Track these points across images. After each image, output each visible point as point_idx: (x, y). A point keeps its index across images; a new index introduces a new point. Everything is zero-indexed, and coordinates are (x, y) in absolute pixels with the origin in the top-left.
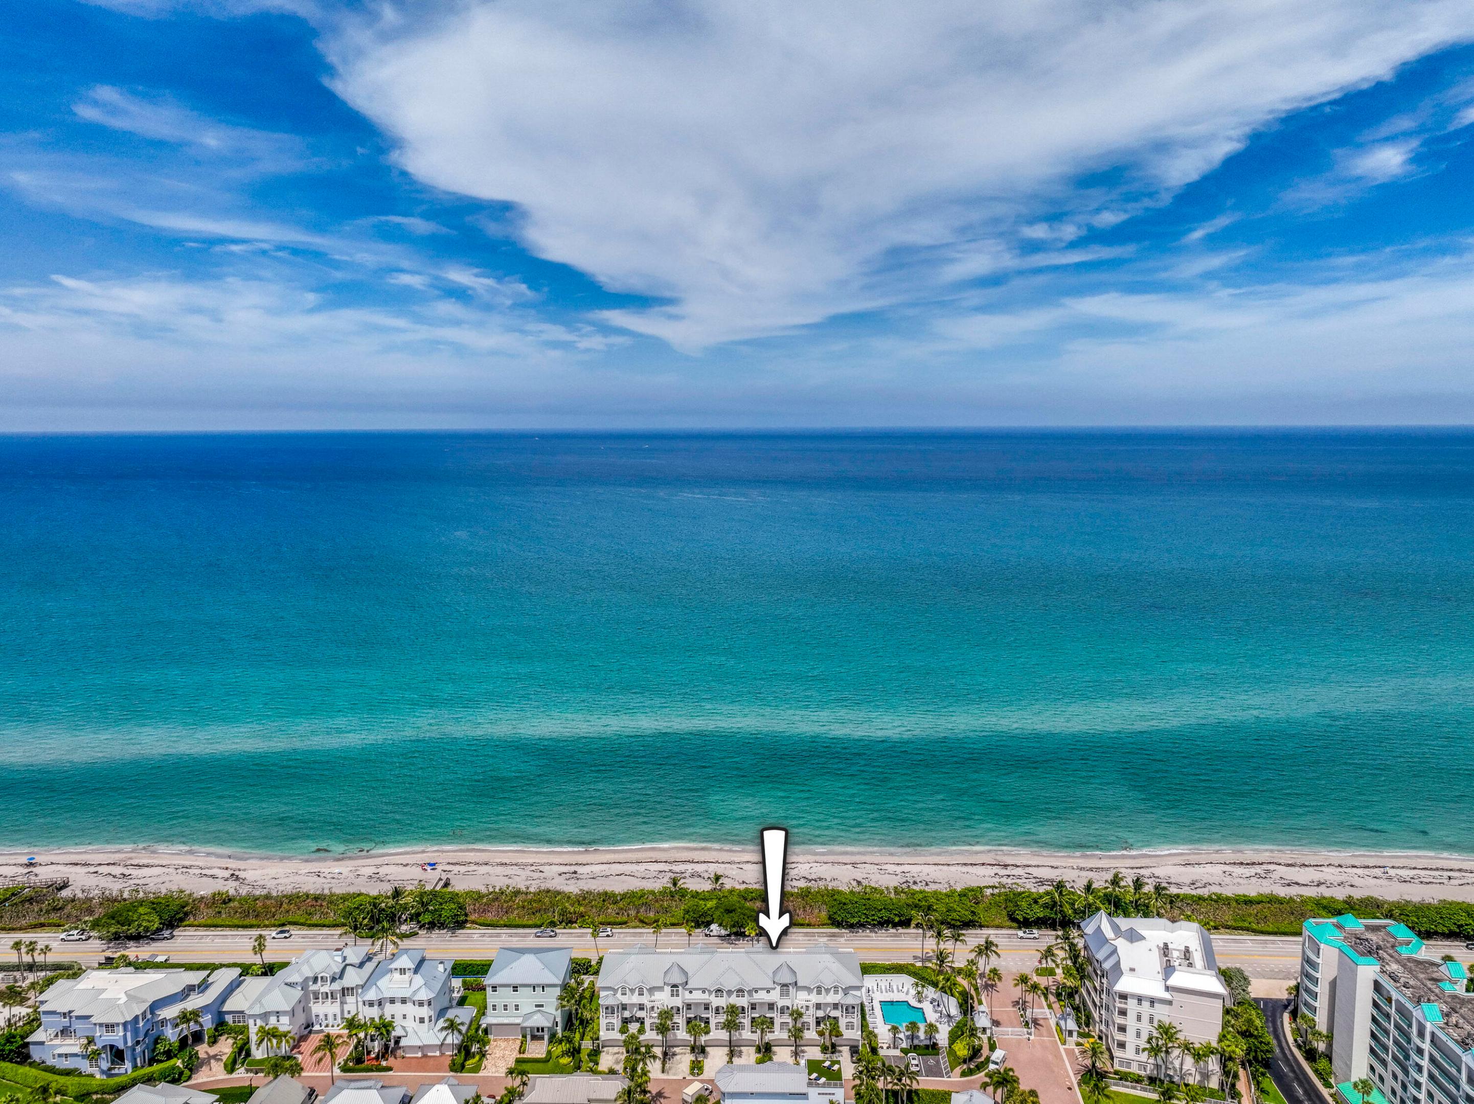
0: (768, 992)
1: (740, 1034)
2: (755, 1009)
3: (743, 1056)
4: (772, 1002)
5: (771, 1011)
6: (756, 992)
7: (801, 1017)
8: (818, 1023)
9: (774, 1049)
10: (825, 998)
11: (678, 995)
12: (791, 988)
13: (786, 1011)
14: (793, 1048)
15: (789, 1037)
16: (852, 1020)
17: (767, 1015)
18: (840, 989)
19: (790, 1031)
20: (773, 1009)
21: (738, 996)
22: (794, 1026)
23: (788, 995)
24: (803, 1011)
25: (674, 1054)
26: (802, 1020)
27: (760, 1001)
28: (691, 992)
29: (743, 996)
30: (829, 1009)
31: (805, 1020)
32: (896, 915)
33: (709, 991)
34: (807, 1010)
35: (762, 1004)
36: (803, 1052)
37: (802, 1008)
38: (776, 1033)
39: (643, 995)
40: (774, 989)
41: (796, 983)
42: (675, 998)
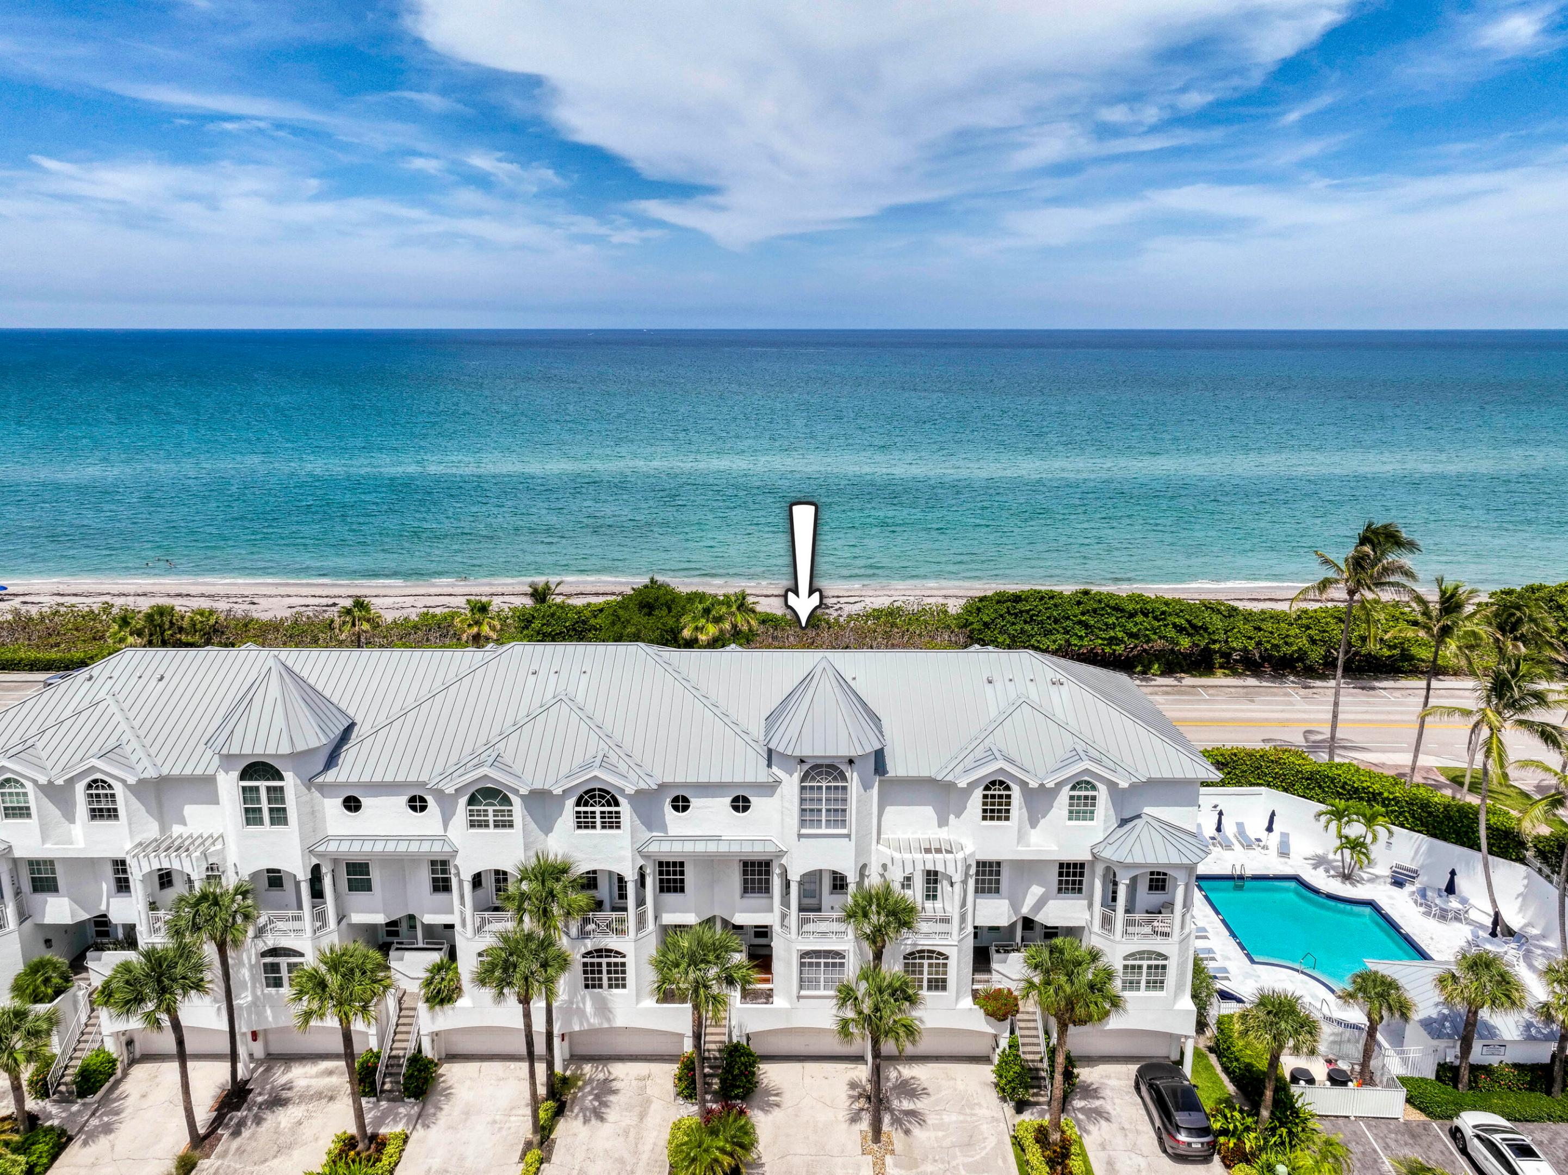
0: (741, 804)
1: (603, 1009)
2: (678, 887)
3: (612, 1115)
4: (757, 851)
5: (756, 900)
6: (681, 804)
7: (907, 924)
8: (982, 960)
9: (769, 1074)
10: (1021, 837)
11: (279, 816)
12: (854, 780)
13: (828, 898)
14: (862, 1073)
15: (845, 1023)
16: (1157, 945)
17: (740, 919)
18: (1102, 794)
19: (847, 995)
20: (765, 888)
21: (584, 822)
22: (871, 973)
23: (838, 816)
24: (916, 894)
25: (277, 1101)
26: (909, 941)
27: (700, 847)
28: (352, 804)
29: (612, 822)
30: (1036, 891)
31: (924, 943)
32: (1180, 629)
33: (439, 794)
34: (931, 895)
35: (712, 862)
36: (908, 1089)
37: (907, 882)
38: (779, 1001)
39: (112, 814)
40: (770, 788)
41: (879, 761)
42: (266, 828)
